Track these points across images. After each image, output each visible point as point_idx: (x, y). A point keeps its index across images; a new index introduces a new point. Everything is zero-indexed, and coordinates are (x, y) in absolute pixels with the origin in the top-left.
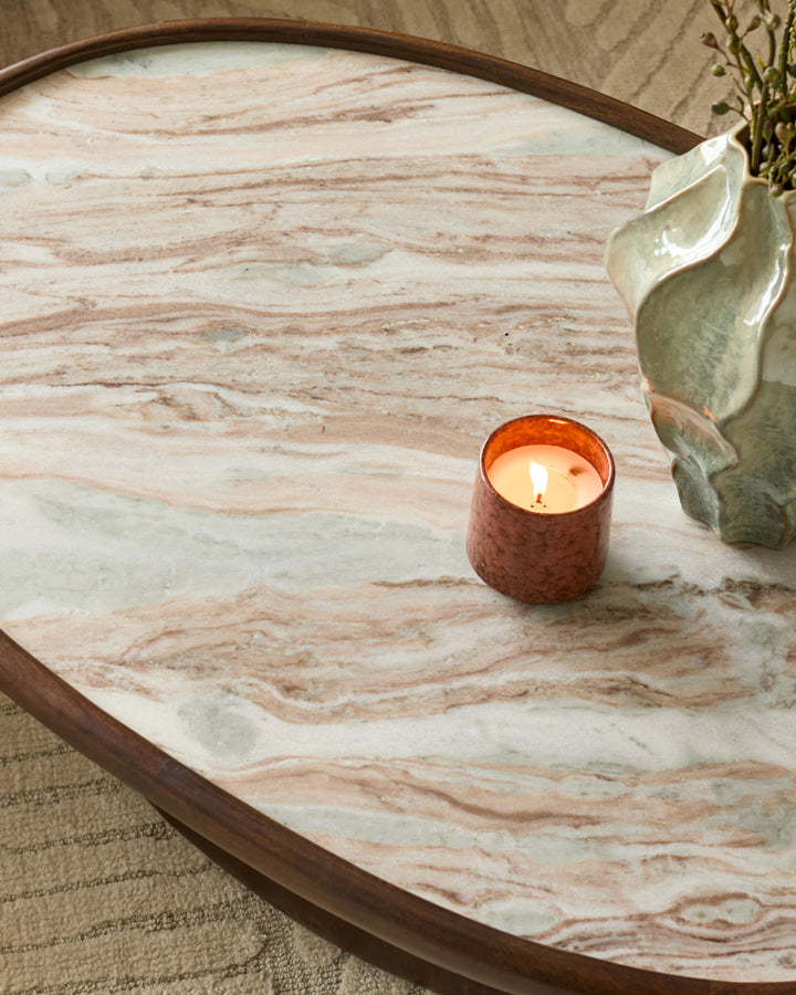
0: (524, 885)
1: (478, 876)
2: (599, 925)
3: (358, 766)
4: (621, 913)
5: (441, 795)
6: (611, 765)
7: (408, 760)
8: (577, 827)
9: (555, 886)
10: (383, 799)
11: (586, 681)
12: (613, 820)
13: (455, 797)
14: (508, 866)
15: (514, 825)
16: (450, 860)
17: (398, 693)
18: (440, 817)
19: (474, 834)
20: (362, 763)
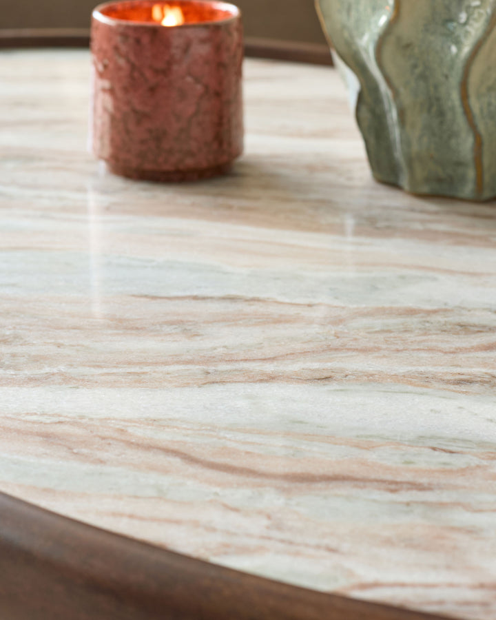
0: (291, 543)
1: (214, 530)
2: (420, 591)
3: (48, 421)
4: (466, 579)
5: (175, 453)
6: (454, 440)
7: (130, 421)
8: (393, 491)
9: (345, 547)
10: (75, 451)
11: (421, 373)
12: (455, 488)
13: (193, 455)
14: (265, 522)
15: (286, 485)
16: (166, 510)
17: (137, 369)
18: (165, 471)
19: (218, 490)
20: (56, 419)
